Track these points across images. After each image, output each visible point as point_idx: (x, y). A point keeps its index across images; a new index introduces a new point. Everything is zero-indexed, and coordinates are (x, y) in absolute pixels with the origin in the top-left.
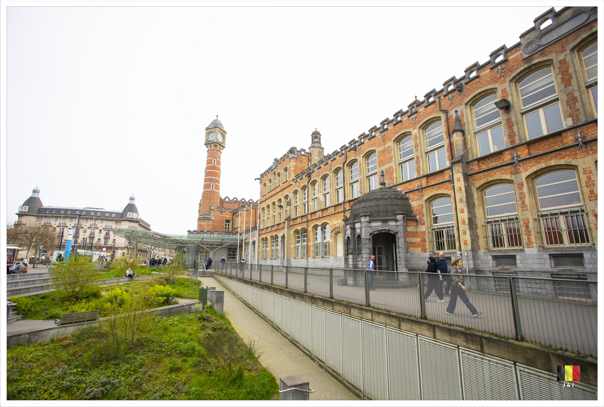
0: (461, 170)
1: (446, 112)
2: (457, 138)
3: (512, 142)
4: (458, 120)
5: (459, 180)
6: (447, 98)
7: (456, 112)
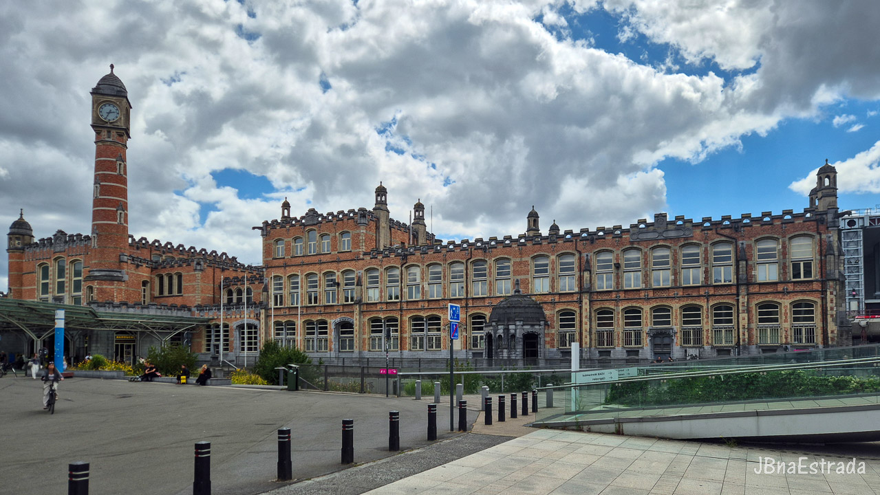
0: (588, 297)
1: (580, 253)
2: (586, 275)
3: (617, 288)
4: (588, 262)
5: (586, 304)
6: (582, 242)
7: (587, 255)
